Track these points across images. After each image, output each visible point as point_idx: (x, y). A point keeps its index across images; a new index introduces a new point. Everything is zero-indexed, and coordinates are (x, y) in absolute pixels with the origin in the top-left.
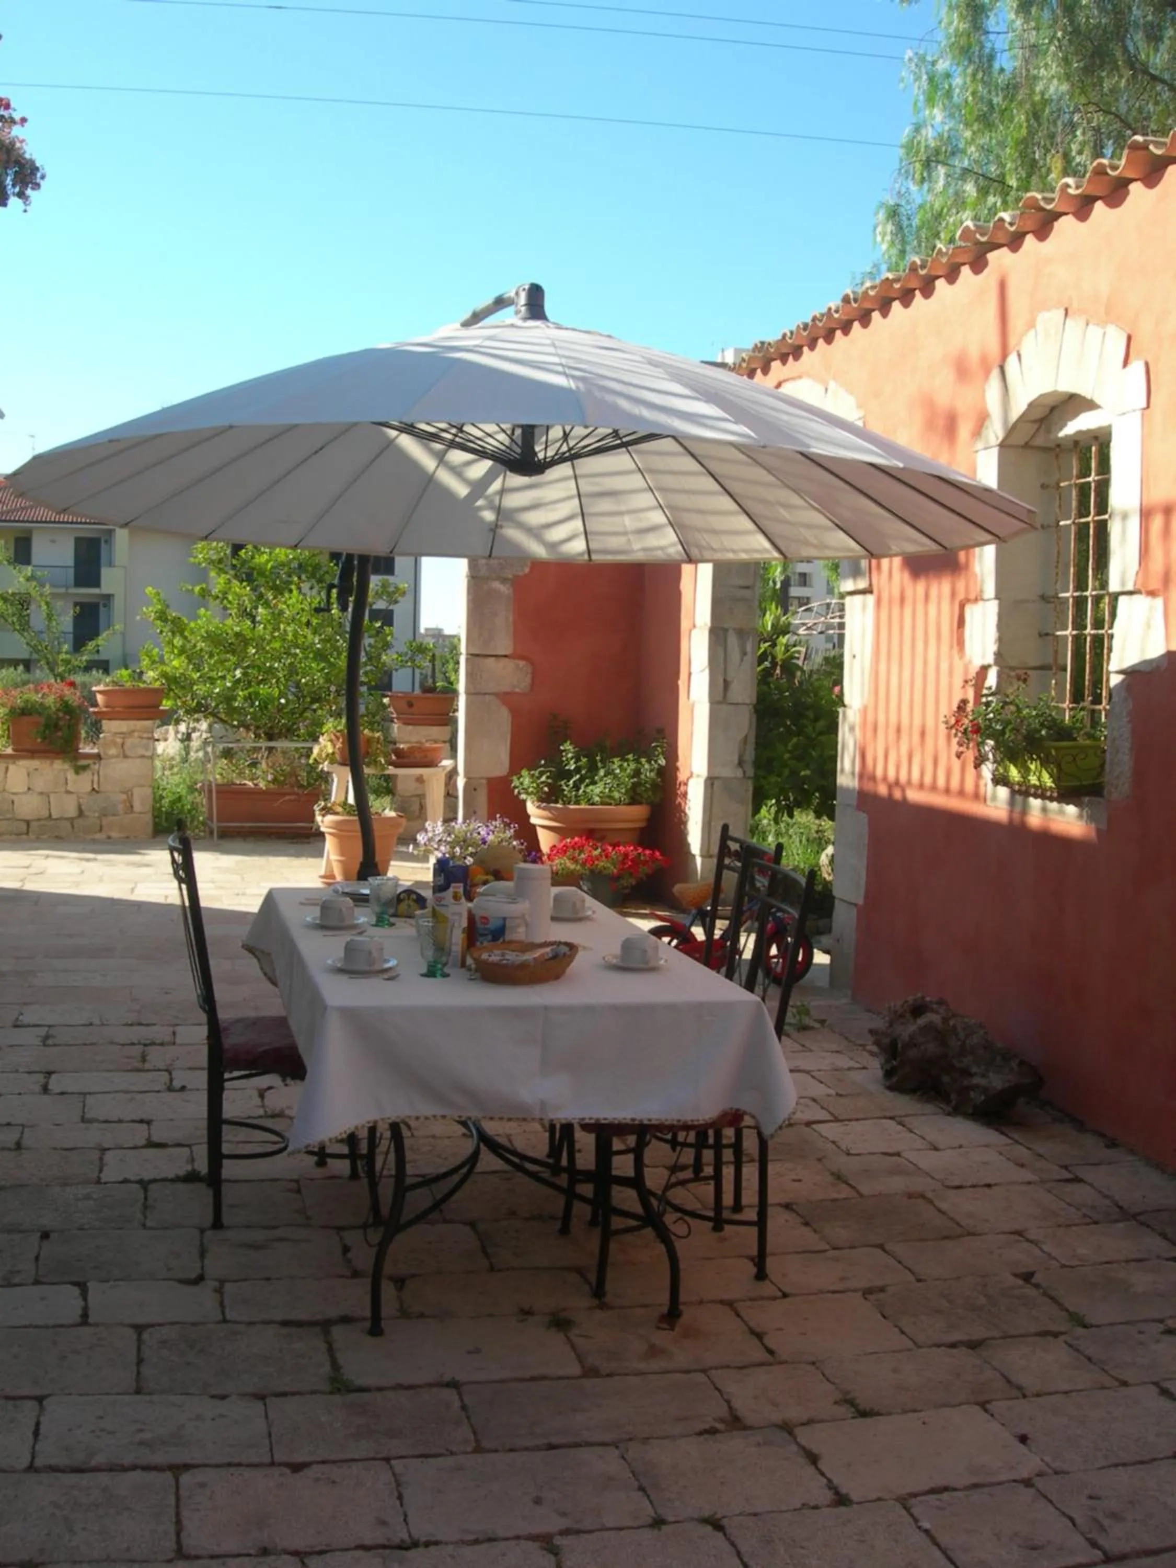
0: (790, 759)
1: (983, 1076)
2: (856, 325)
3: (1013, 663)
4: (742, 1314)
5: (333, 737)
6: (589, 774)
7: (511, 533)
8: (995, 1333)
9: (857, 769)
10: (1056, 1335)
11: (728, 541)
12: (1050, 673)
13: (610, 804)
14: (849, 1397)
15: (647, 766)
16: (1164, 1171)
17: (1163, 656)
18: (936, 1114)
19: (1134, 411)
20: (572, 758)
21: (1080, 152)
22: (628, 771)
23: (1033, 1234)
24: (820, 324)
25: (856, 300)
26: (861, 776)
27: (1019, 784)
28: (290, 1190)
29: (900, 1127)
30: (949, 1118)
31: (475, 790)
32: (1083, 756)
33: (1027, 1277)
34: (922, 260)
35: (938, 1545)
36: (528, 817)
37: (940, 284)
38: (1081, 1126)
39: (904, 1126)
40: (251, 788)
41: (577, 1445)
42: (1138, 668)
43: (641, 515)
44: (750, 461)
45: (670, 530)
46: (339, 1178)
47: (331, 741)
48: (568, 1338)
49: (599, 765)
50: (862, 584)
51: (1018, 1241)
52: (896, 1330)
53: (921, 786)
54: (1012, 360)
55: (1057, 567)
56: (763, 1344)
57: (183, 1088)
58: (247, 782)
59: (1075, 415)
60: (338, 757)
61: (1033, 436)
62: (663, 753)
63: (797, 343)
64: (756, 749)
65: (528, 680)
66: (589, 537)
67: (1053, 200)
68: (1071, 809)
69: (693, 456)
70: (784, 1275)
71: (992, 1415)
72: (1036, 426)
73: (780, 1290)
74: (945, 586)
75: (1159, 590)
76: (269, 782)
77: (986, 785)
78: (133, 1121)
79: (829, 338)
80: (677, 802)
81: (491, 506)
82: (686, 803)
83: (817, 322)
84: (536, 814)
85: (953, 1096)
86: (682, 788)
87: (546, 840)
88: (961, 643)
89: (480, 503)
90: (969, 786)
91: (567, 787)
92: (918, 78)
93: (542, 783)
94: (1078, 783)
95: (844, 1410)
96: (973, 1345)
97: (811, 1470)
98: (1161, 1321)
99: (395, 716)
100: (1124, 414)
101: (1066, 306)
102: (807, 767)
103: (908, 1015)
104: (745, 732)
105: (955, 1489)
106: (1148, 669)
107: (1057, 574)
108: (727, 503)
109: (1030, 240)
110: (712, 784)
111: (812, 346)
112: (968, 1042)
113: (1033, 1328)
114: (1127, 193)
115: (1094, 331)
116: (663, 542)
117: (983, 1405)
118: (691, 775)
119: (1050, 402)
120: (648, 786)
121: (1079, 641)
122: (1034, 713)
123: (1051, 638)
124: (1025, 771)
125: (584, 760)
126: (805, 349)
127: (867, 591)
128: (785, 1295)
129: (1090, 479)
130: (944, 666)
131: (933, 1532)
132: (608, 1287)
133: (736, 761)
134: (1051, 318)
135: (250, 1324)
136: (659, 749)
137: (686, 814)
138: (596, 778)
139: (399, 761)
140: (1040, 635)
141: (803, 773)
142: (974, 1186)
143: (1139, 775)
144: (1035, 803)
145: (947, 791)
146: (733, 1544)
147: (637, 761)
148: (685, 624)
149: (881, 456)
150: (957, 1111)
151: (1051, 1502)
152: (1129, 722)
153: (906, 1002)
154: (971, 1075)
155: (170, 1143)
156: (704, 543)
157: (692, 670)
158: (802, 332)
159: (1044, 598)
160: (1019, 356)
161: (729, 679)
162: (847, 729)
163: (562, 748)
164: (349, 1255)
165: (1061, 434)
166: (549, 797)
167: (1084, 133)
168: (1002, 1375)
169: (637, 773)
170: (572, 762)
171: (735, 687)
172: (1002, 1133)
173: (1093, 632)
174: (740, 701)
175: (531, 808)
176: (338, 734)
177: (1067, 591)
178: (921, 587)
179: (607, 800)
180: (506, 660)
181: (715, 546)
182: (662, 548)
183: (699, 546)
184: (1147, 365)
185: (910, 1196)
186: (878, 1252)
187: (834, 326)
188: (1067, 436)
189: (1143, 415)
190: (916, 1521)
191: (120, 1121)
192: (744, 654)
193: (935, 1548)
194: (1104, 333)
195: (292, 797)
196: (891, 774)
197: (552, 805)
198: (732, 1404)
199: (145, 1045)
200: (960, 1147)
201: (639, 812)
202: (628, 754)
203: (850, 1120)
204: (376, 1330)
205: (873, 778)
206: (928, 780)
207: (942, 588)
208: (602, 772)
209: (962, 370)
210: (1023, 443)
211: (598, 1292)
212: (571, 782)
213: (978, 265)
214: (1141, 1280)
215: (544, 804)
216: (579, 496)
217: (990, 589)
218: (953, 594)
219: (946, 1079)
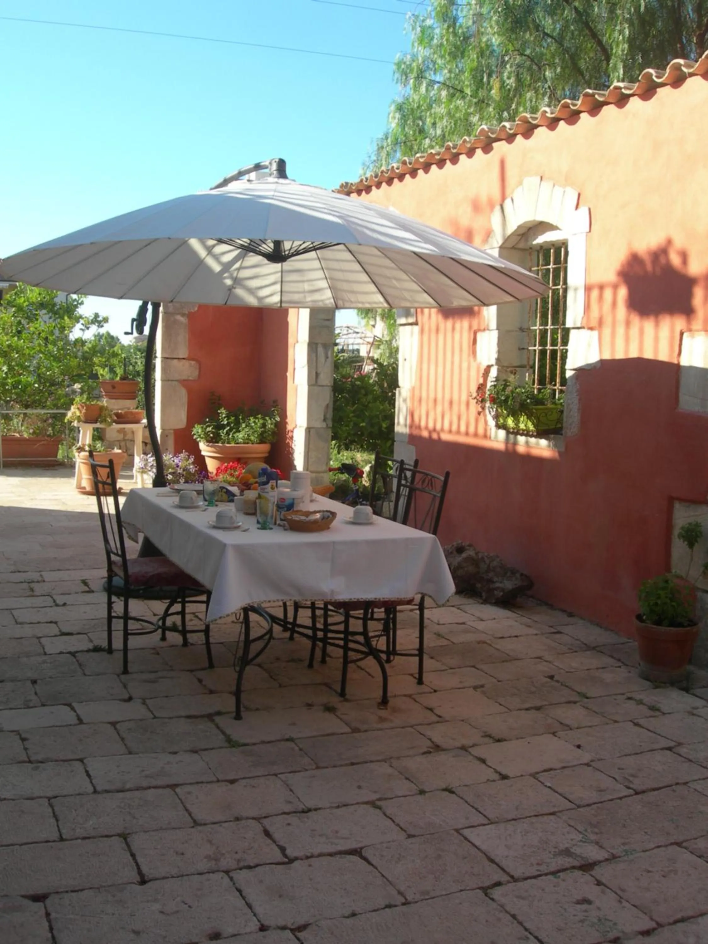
0: (353, 417)
1: (501, 583)
2: (408, 176)
3: (506, 364)
4: (417, 700)
5: (79, 406)
6: (235, 427)
7: (240, 292)
8: (546, 703)
9: (408, 422)
10: (575, 703)
11: (361, 298)
12: (525, 369)
13: (248, 443)
14: (487, 734)
15: (269, 422)
16: (601, 627)
17: (598, 362)
18: (475, 603)
19: (581, 233)
20: (225, 417)
21: (509, 78)
22: (259, 424)
23: (547, 657)
24: (386, 175)
25: (410, 163)
26: (411, 427)
27: (513, 428)
28: (153, 653)
29: (459, 611)
30: (483, 606)
31: (167, 436)
32: (550, 413)
33: (552, 677)
34: (453, 144)
35: (557, 792)
36: (200, 451)
37: (463, 158)
38: (551, 607)
39: (461, 610)
40: (17, 437)
41: (366, 762)
42: (586, 368)
43: (314, 283)
44: (383, 255)
45: (329, 291)
46: (177, 646)
47: (78, 409)
48: (337, 716)
49: (241, 421)
50: (411, 320)
51: (541, 662)
52: (497, 704)
53: (450, 431)
54: (508, 202)
55: (529, 313)
56: (435, 714)
57: (65, 604)
58: (15, 434)
59: (543, 232)
60: (82, 418)
61: (517, 243)
62: (278, 414)
63: (370, 184)
64: (333, 411)
65: (196, 373)
66: (283, 294)
67: (536, 118)
68: (543, 442)
69: (350, 252)
70: (431, 682)
71: (559, 738)
72: (520, 237)
73: (432, 688)
74: (466, 323)
75: (595, 327)
76: (30, 434)
77: (491, 429)
78: (47, 623)
79: (390, 182)
80: (287, 442)
81: (231, 277)
82: (292, 442)
83: (384, 174)
84: (204, 448)
85: (484, 594)
86: (290, 434)
87: (211, 465)
88: (474, 353)
89: (226, 275)
90: (481, 431)
91: (223, 433)
92: (414, 28)
93: (209, 432)
94: (547, 428)
95: (487, 740)
96: (538, 709)
97: (483, 766)
98: (623, 694)
99: (104, 394)
100: (575, 234)
101: (541, 175)
102: (363, 421)
103: (455, 552)
104: (327, 402)
105: (555, 769)
106: (589, 368)
107: (530, 317)
108: (364, 277)
109: (519, 138)
110: (309, 432)
111: (378, 186)
112: (491, 565)
113: (563, 700)
114: (579, 118)
115: (558, 190)
116: (323, 297)
117: (554, 734)
118: (296, 426)
119: (529, 225)
120: (270, 433)
121: (543, 353)
122: (523, 391)
123: (526, 350)
124: (517, 421)
125: (233, 418)
126: (374, 188)
127: (416, 324)
128: (435, 691)
129: (550, 267)
130: (465, 365)
131: (553, 787)
132: (347, 691)
133: (323, 418)
134: (532, 181)
135: (170, 718)
136: (276, 412)
137: (292, 448)
138: (240, 429)
139: (118, 420)
140: (519, 349)
141: (361, 425)
142: (510, 637)
143: (584, 422)
144: (521, 439)
145: (467, 434)
146: (462, 798)
147: (263, 418)
148: (291, 340)
149: (491, 261)
150: (486, 602)
151: (602, 772)
152: (577, 395)
153: (453, 546)
154: (493, 582)
155: (75, 632)
156: (347, 299)
157: (296, 367)
158: (374, 178)
159: (522, 330)
160: (512, 200)
161: (319, 372)
162: (401, 400)
163: (219, 411)
164: (204, 683)
165: (535, 242)
166: (213, 440)
167: (511, 67)
168: (557, 721)
169: (264, 425)
170: (225, 419)
171: (322, 376)
172: (514, 612)
173: (551, 348)
174: (325, 384)
175: (203, 446)
176: (83, 405)
177: (536, 326)
178: (449, 323)
179: (247, 441)
180: (184, 361)
181: (352, 300)
182: (322, 301)
183: (343, 300)
184: (590, 209)
185: (479, 642)
186: (473, 669)
187: (394, 176)
188: (538, 244)
189: (587, 235)
190: (543, 783)
191: (39, 623)
192: (327, 357)
193: (556, 794)
194: (564, 192)
195: (45, 442)
196: (431, 425)
197: (216, 444)
198: (433, 740)
199: (29, 583)
200: (495, 619)
201: (265, 447)
202: (258, 415)
203: (432, 608)
204: (238, 717)
205: (419, 427)
206: (454, 428)
207: (463, 324)
208: (244, 425)
209: (476, 207)
210: (511, 246)
211: (342, 694)
212: (225, 431)
213: (487, 149)
214: (608, 677)
215: (211, 444)
216: (282, 272)
217: (493, 324)
218: (470, 327)
219: (479, 585)
